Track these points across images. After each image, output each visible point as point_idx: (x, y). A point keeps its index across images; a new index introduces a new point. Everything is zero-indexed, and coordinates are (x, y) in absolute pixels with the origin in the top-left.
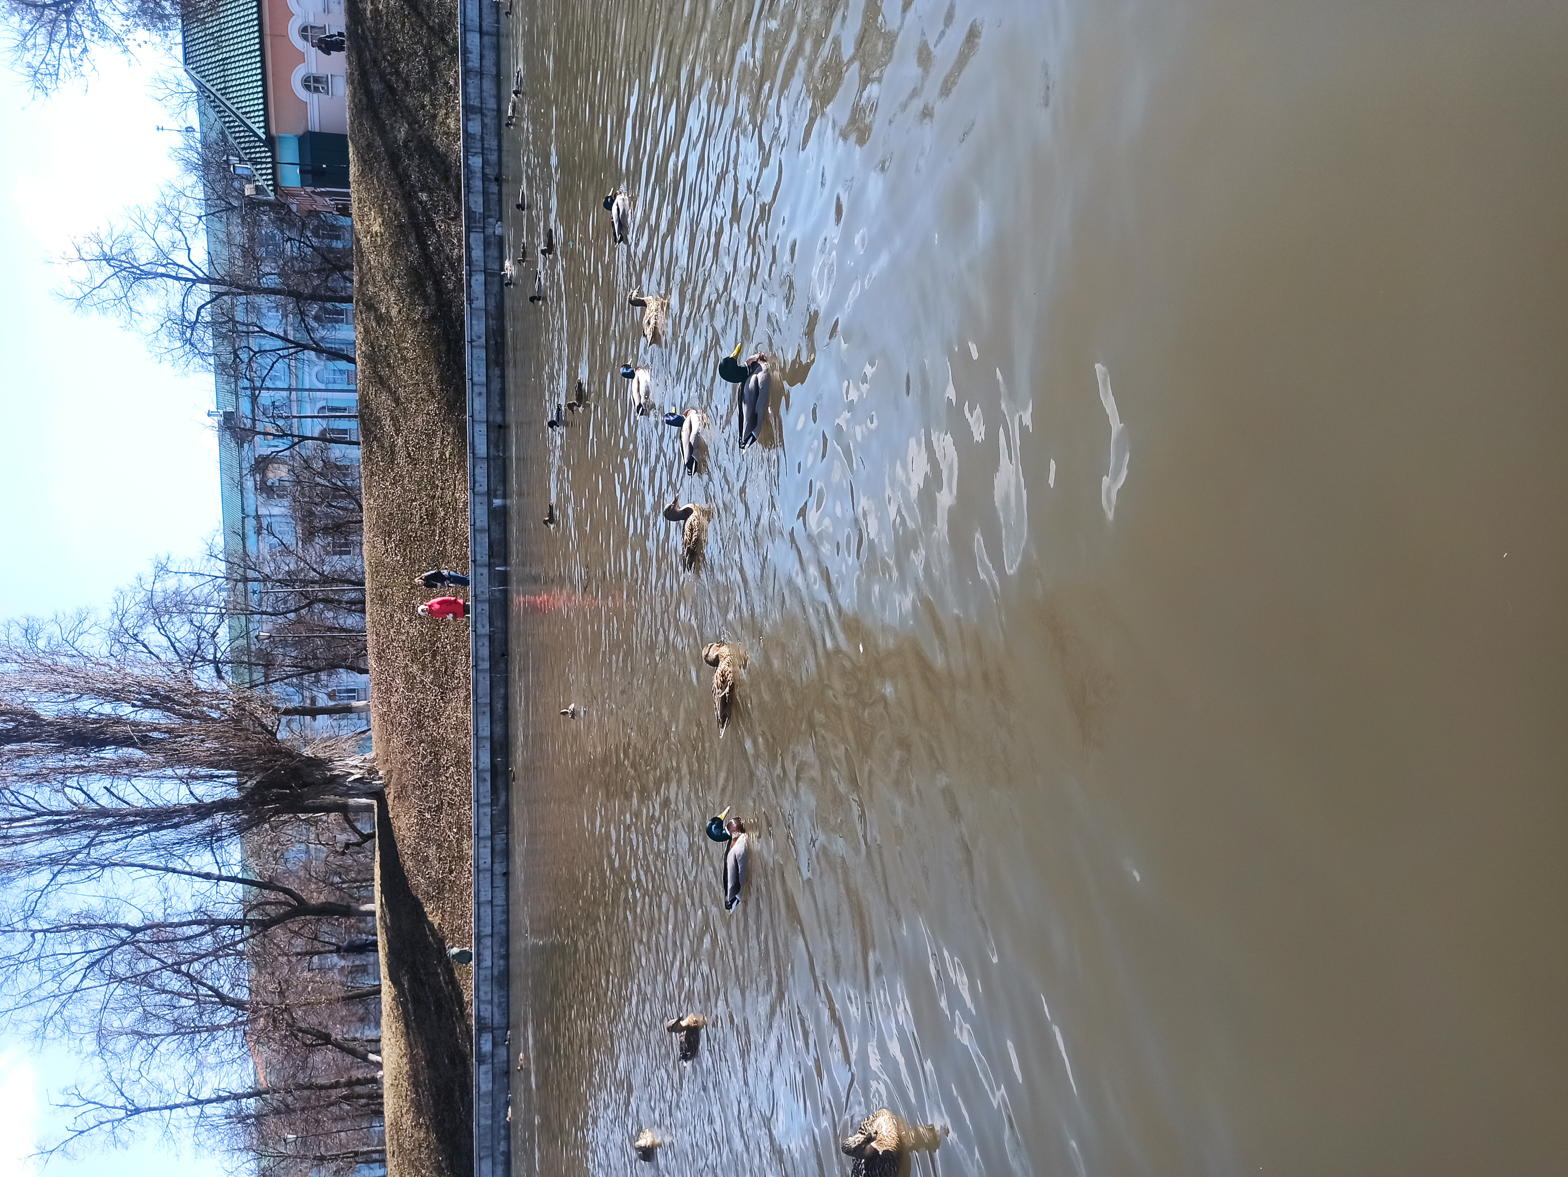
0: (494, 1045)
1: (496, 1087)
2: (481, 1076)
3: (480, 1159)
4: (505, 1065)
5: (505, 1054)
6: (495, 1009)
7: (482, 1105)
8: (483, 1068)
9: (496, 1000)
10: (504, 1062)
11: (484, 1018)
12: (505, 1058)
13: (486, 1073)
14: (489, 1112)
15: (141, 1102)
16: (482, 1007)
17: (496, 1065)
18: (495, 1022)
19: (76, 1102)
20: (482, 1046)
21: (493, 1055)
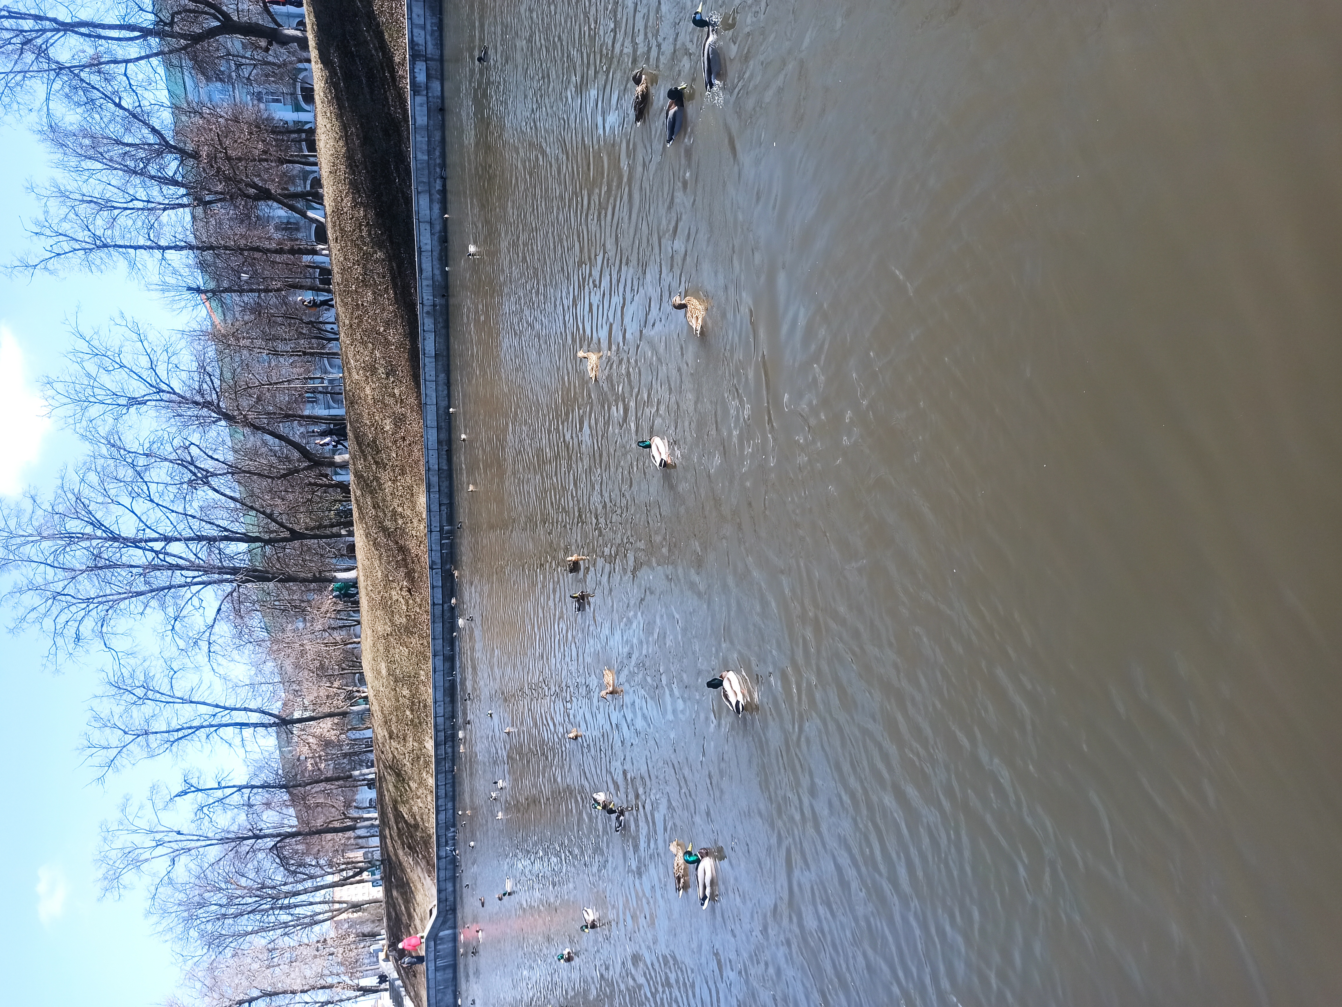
0: (428, 76)
1: (431, 122)
2: (417, 108)
3: (418, 193)
4: (439, 101)
5: (439, 89)
6: (428, 37)
7: (419, 138)
8: (419, 99)
9: (428, 27)
10: (438, 97)
11: (418, 45)
12: (439, 94)
13: (421, 105)
14: (425, 147)
15: (107, 239)
16: (415, 30)
17: (430, 99)
18: (429, 51)
19: (49, 233)
20: (417, 75)
21: (427, 88)
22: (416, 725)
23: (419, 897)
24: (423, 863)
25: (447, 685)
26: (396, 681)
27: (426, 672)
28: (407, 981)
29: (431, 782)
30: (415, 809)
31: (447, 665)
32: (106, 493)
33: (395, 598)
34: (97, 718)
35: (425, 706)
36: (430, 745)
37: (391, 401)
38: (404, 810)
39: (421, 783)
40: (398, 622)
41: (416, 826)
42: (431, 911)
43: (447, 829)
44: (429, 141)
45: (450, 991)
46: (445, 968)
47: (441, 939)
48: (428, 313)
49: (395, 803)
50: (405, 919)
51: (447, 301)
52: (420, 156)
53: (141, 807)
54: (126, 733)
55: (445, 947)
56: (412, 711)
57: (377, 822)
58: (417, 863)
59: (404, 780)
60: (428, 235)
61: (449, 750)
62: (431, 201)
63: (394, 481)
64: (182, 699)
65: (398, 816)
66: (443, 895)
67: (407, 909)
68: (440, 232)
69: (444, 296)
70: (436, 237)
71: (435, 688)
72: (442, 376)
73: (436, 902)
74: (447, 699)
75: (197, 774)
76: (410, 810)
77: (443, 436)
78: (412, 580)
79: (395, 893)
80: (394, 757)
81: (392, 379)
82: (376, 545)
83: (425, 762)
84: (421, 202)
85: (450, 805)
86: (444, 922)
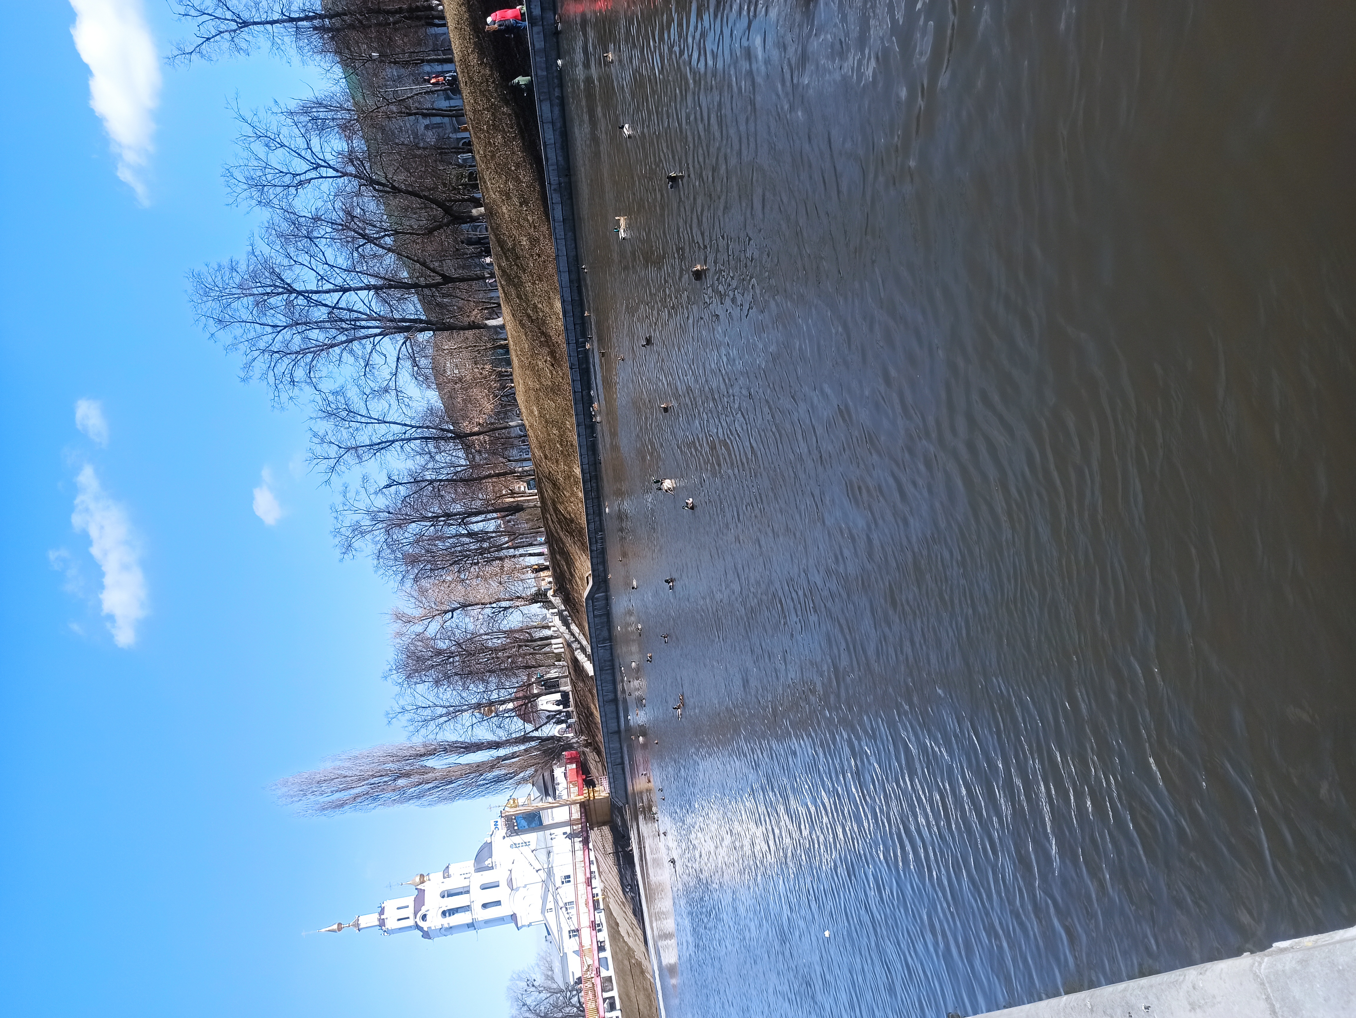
0: (543, 9)
1: (548, 45)
2: (535, 36)
3: (540, 101)
7: (538, 59)
8: (535, 29)
13: (538, 33)
14: (544, 65)
15: (246, 16)
17: (546, 27)
19: (193, 12)
20: (533, 10)
21: (542, 19)
22: (567, 456)
23: (578, 564)
24: (579, 544)
25: (589, 444)
26: (546, 422)
27: (571, 422)
28: (572, 614)
29: (581, 495)
30: (569, 509)
31: (589, 431)
32: (288, 256)
33: (541, 366)
34: (315, 435)
35: (572, 445)
36: (578, 471)
37: (526, 224)
38: (561, 508)
39: (573, 494)
40: (545, 383)
41: (572, 521)
42: (587, 578)
43: (596, 533)
44: (547, 61)
45: (605, 629)
46: (600, 616)
47: (597, 599)
48: (555, 190)
49: (554, 503)
50: (567, 575)
51: (570, 179)
52: (540, 73)
53: (357, 493)
54: (340, 447)
55: (601, 603)
56: (561, 445)
57: (539, 504)
58: (574, 543)
59: (559, 489)
60: (551, 132)
61: (594, 485)
62: (552, 105)
63: (534, 284)
64: (378, 420)
65: (556, 510)
66: (596, 573)
67: (569, 569)
68: (561, 128)
69: (567, 175)
70: (557, 133)
71: (579, 436)
72: (570, 234)
73: (590, 572)
74: (590, 453)
75: (397, 473)
76: (566, 509)
77: (574, 276)
78: (554, 358)
79: (558, 557)
80: (550, 472)
81: (525, 209)
82: (523, 326)
83: (574, 480)
84: (543, 108)
85: (597, 519)
86: (598, 589)
